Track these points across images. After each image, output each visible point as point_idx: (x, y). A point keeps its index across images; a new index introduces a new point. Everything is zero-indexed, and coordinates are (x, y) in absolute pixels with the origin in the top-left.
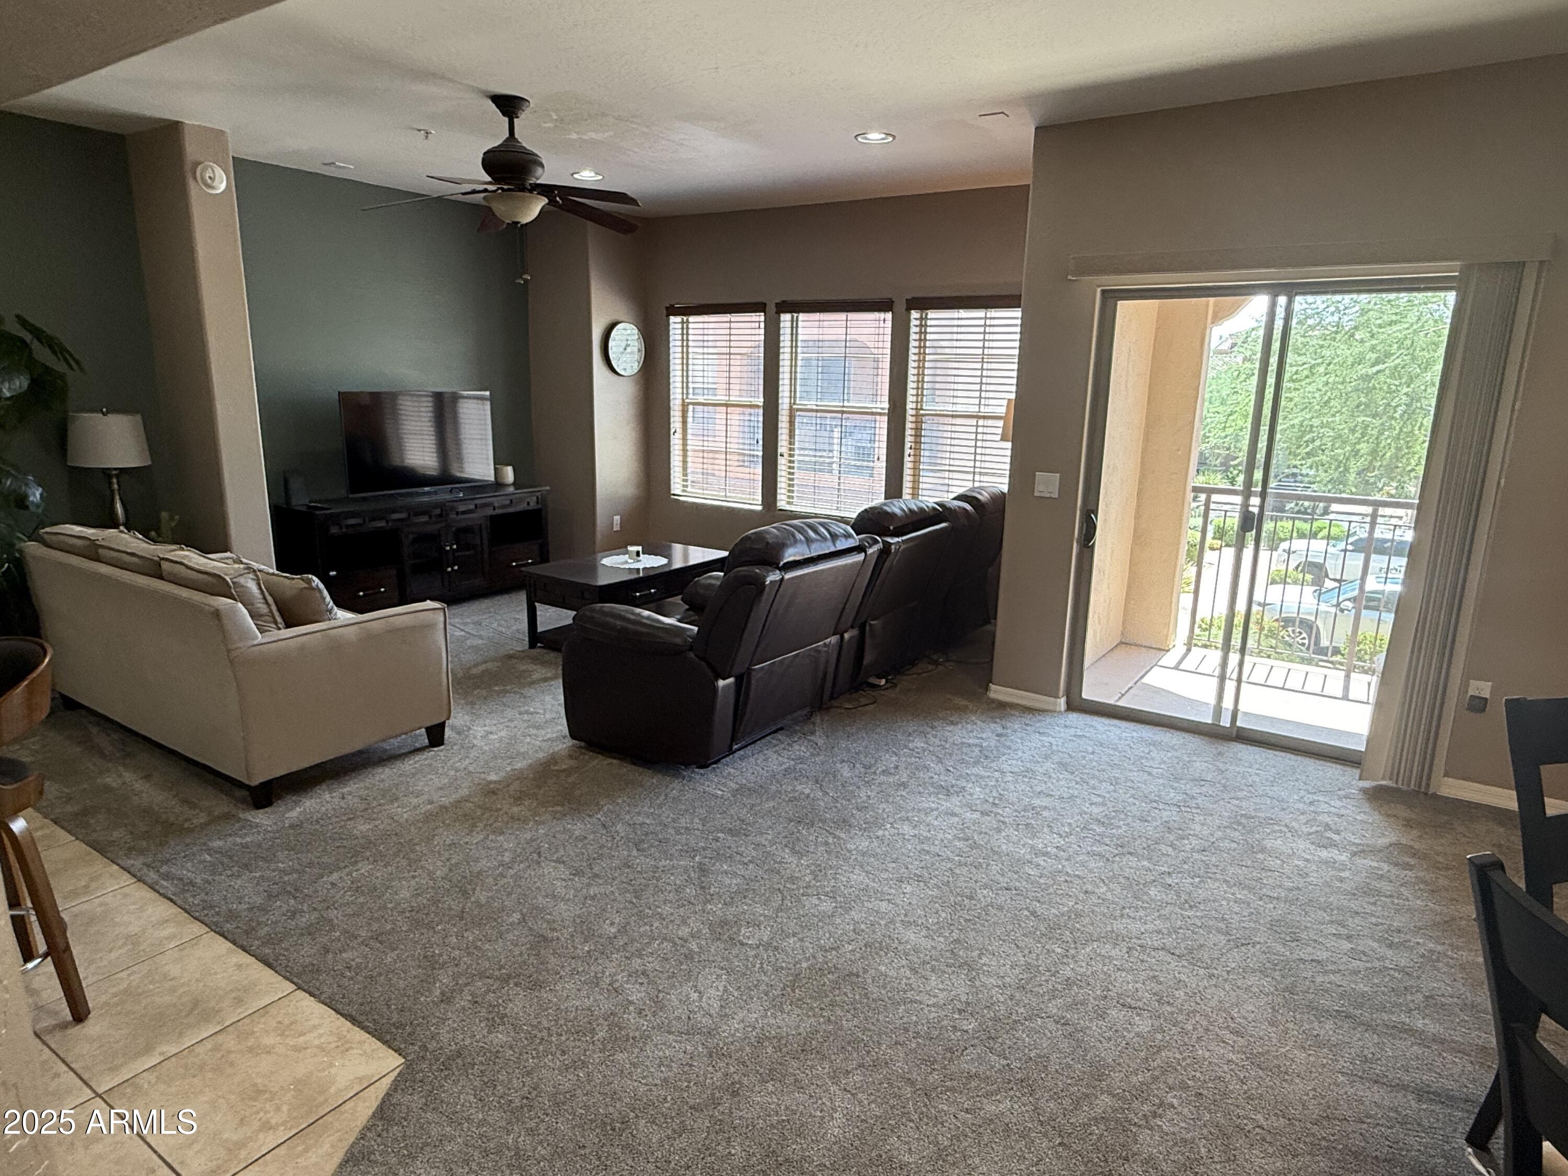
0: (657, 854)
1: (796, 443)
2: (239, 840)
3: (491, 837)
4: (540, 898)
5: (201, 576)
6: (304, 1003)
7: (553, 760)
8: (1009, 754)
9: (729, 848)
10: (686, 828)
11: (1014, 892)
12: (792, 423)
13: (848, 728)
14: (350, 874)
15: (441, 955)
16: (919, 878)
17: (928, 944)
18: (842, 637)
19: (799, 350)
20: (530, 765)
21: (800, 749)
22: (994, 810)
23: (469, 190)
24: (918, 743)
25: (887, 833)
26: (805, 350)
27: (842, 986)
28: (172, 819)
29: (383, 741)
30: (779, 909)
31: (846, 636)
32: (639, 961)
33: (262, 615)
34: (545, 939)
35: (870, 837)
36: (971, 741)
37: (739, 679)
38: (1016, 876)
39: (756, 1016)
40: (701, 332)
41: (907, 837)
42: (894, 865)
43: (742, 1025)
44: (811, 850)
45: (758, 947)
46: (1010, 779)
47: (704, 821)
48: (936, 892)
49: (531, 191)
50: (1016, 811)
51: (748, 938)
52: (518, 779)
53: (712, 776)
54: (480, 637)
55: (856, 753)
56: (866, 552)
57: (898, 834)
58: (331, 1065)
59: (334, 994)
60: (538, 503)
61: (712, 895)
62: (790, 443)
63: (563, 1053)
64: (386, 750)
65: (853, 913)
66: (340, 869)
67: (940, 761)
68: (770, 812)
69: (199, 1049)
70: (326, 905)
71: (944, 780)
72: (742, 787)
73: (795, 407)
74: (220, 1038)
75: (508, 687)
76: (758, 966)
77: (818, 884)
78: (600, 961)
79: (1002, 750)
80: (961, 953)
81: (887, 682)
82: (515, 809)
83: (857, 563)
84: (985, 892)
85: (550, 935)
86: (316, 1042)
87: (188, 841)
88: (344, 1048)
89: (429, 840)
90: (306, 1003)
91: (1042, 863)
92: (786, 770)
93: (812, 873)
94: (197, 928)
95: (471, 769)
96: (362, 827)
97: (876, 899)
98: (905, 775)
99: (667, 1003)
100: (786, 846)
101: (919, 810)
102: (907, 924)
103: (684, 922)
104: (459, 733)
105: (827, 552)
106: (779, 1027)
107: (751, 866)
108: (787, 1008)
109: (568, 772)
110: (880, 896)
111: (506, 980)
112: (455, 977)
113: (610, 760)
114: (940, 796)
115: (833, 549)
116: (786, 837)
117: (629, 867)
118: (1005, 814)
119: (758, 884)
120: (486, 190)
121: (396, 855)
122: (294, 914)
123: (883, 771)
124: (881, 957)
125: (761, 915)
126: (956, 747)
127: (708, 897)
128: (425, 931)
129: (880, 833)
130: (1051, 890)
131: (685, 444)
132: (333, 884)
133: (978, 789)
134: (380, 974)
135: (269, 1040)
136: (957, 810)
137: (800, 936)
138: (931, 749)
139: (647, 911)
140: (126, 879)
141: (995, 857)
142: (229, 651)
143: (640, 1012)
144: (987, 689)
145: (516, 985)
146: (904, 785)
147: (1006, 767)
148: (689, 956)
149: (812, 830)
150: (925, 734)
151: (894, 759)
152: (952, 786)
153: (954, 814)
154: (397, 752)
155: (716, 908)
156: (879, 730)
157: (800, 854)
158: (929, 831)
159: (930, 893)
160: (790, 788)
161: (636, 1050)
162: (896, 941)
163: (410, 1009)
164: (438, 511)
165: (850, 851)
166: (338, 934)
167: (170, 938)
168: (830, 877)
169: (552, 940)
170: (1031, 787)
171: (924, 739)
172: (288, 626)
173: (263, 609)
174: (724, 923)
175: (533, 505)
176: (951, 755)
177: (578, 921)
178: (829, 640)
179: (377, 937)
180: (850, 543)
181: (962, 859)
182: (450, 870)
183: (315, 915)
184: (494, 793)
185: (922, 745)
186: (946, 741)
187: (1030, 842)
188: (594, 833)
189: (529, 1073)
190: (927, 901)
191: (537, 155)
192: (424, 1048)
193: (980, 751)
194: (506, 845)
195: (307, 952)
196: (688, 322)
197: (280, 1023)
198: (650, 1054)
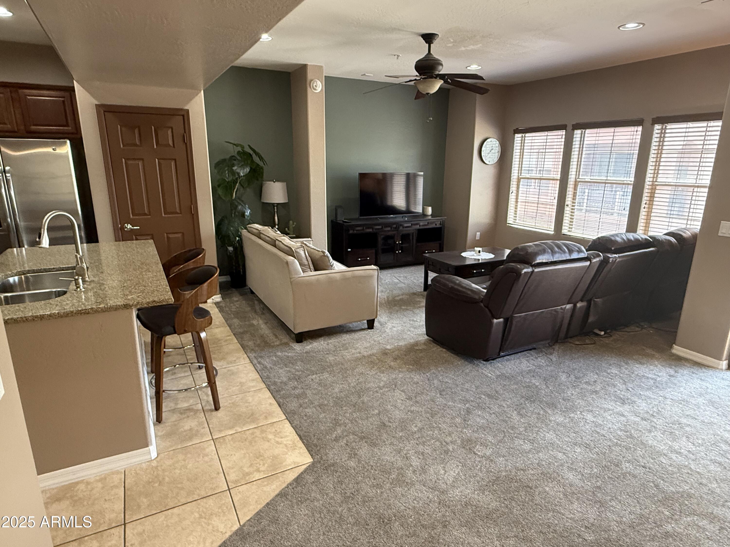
0: (448, 399)
1: (577, 199)
2: (286, 354)
3: (379, 374)
4: (389, 406)
5: (286, 247)
6: (286, 425)
7: (416, 344)
8: (674, 388)
9: (485, 404)
10: (467, 389)
11: (648, 470)
12: (575, 189)
13: (574, 355)
14: (319, 377)
15: (341, 420)
16: (587, 446)
17: (580, 484)
18: (575, 306)
19: (584, 149)
20: (406, 345)
21: (542, 361)
22: (652, 419)
23: (408, 80)
24: (614, 371)
25: (576, 416)
26: (588, 149)
27: (521, 491)
28: (268, 341)
29: (350, 323)
30: (500, 441)
31: (579, 305)
32: (422, 447)
33: (305, 265)
34: (385, 425)
35: (565, 416)
36: (650, 376)
37: (506, 320)
38: (652, 461)
39: (469, 491)
40: (530, 141)
41: (588, 421)
42: (574, 435)
43: (460, 494)
44: (529, 415)
45: (482, 457)
46: (668, 403)
47: (477, 387)
48: (595, 456)
49: (436, 78)
50: (666, 423)
51: (479, 451)
52: (398, 350)
53: (489, 366)
54: (404, 284)
55: (573, 369)
56: (591, 261)
57: (583, 418)
58: (287, 454)
59: (297, 424)
60: (440, 224)
61: (468, 425)
62: (573, 199)
63: (375, 479)
64: (350, 327)
65: (541, 454)
66: (316, 374)
67: (625, 383)
68: (513, 390)
69: (248, 432)
70: (307, 387)
71: (623, 394)
72: (503, 374)
73: (578, 180)
74: (255, 430)
75: (409, 308)
76: (479, 467)
77: (526, 434)
78: (405, 442)
79: (669, 384)
80: (599, 495)
81: (605, 334)
82: (392, 364)
83: (586, 266)
84: (627, 464)
85: (387, 424)
86: (285, 442)
87: (270, 350)
88: (294, 447)
89: (353, 369)
90: (287, 425)
91: (674, 458)
92: (529, 370)
93: (525, 427)
94: (263, 386)
95: (381, 342)
96: (331, 358)
97: (557, 450)
98: (599, 387)
99: (428, 471)
100: (515, 410)
101: (601, 408)
102: (570, 469)
103: (450, 434)
104: (381, 325)
105: (565, 259)
106: (479, 501)
107: (493, 416)
108: (487, 493)
109: (421, 351)
110: (560, 449)
111: (362, 438)
112: (343, 432)
113: (441, 349)
114: (617, 403)
115: (568, 258)
116: (517, 405)
117: (433, 401)
118: (657, 423)
119: (494, 425)
120: (416, 80)
121: (339, 373)
122: (295, 388)
123: (587, 382)
124: (548, 482)
125: (490, 442)
126: (638, 377)
127: (466, 426)
128: (338, 408)
129: (572, 415)
130: (675, 476)
131: (517, 199)
132: (312, 380)
133: (644, 404)
134: (316, 421)
135: (270, 436)
136: (626, 413)
137: (506, 458)
138: (621, 375)
139: (434, 424)
140: (247, 360)
141: (641, 446)
142: (290, 278)
143: (414, 471)
144: (671, 347)
145: (366, 442)
146: (596, 392)
147: (668, 395)
148: (446, 452)
149: (533, 405)
150: (620, 366)
151: (596, 376)
152: (628, 399)
153: (623, 416)
154: (354, 329)
155: (468, 432)
156: (591, 359)
157: (522, 416)
158: (603, 421)
159: (592, 456)
160: (528, 380)
161: (406, 489)
162: (561, 477)
163: (321, 440)
164: (395, 226)
165: (550, 421)
166: (307, 400)
167: (253, 387)
168: (534, 432)
169: (387, 427)
170: (683, 411)
171: (619, 369)
172: (316, 270)
173: (306, 263)
174: (469, 440)
175: (438, 226)
176: (633, 381)
177: (401, 420)
178: (564, 306)
179: (320, 406)
180: (582, 255)
181: (619, 442)
182: (357, 384)
183: (302, 390)
184: (386, 354)
185: (616, 372)
186: (633, 373)
187: (670, 443)
188: (423, 381)
189: (357, 483)
190: (588, 460)
191: (440, 60)
192: (321, 458)
193: (654, 383)
194: (383, 379)
195: (293, 405)
196: (525, 137)
197: (276, 431)
198: (412, 493)
